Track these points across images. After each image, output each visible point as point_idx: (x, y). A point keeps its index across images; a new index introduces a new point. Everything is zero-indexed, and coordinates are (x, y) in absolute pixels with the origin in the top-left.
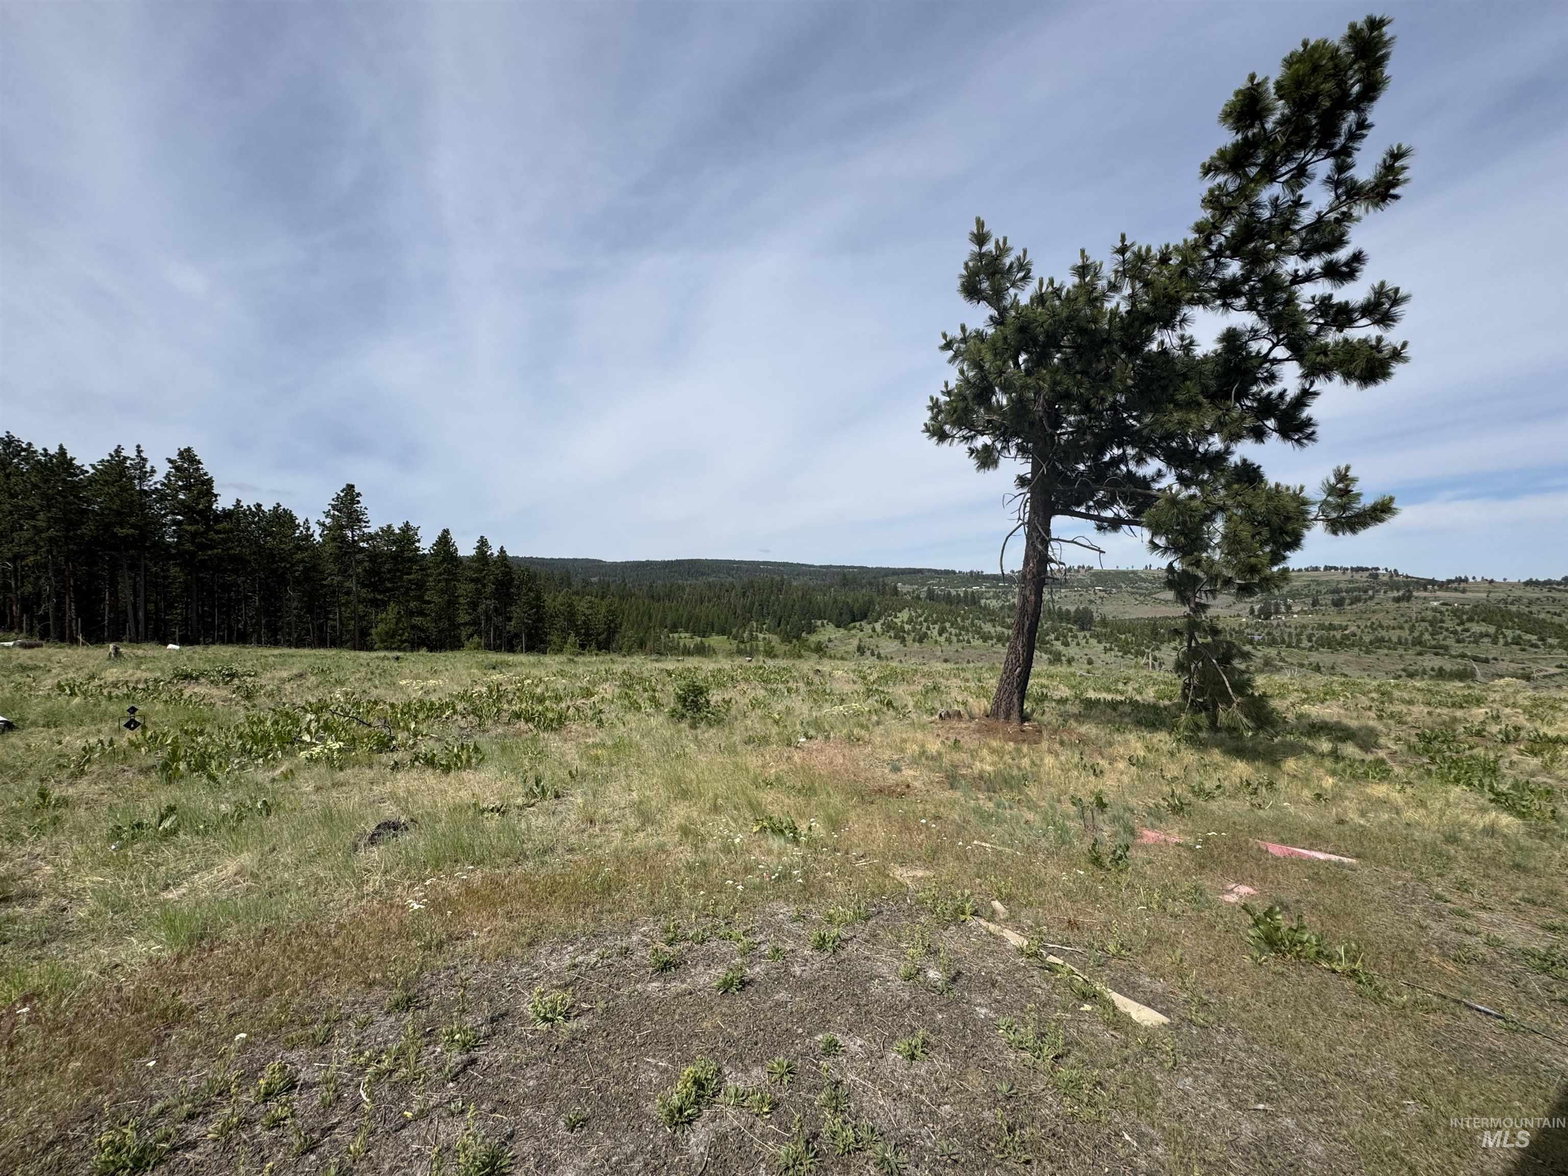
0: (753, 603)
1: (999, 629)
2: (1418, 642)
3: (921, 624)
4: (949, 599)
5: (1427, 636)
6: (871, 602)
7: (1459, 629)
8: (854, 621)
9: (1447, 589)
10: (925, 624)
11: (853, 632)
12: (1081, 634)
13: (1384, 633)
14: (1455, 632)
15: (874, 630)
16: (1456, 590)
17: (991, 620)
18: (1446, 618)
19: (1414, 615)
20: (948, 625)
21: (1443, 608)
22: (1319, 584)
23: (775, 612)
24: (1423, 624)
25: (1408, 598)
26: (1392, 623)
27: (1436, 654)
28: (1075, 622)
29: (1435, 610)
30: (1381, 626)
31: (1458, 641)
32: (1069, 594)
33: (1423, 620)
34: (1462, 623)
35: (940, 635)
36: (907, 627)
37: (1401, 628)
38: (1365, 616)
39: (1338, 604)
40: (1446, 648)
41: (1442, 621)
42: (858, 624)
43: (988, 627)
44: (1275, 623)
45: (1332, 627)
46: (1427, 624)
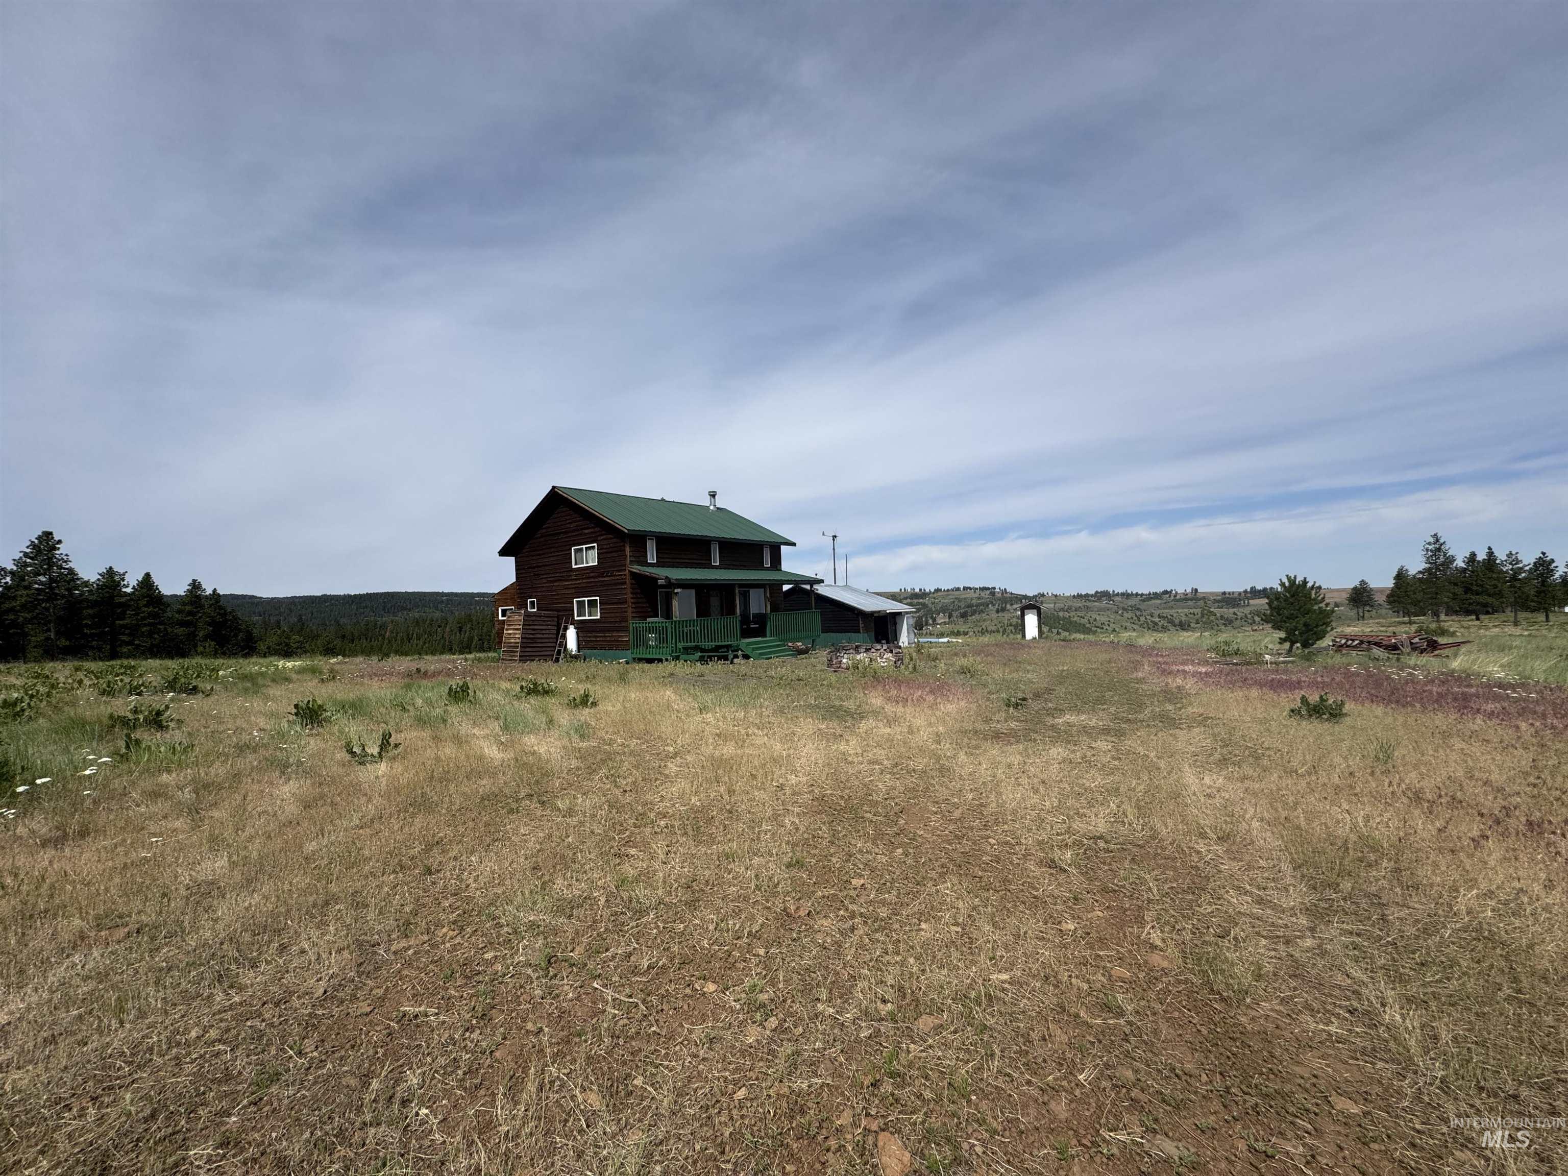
19: (1006, 622)
22: (960, 600)
25: (1003, 610)
26: (994, 628)
30: (987, 631)
33: (1011, 625)
38: (979, 624)
39: (964, 616)
46: (1012, 628)
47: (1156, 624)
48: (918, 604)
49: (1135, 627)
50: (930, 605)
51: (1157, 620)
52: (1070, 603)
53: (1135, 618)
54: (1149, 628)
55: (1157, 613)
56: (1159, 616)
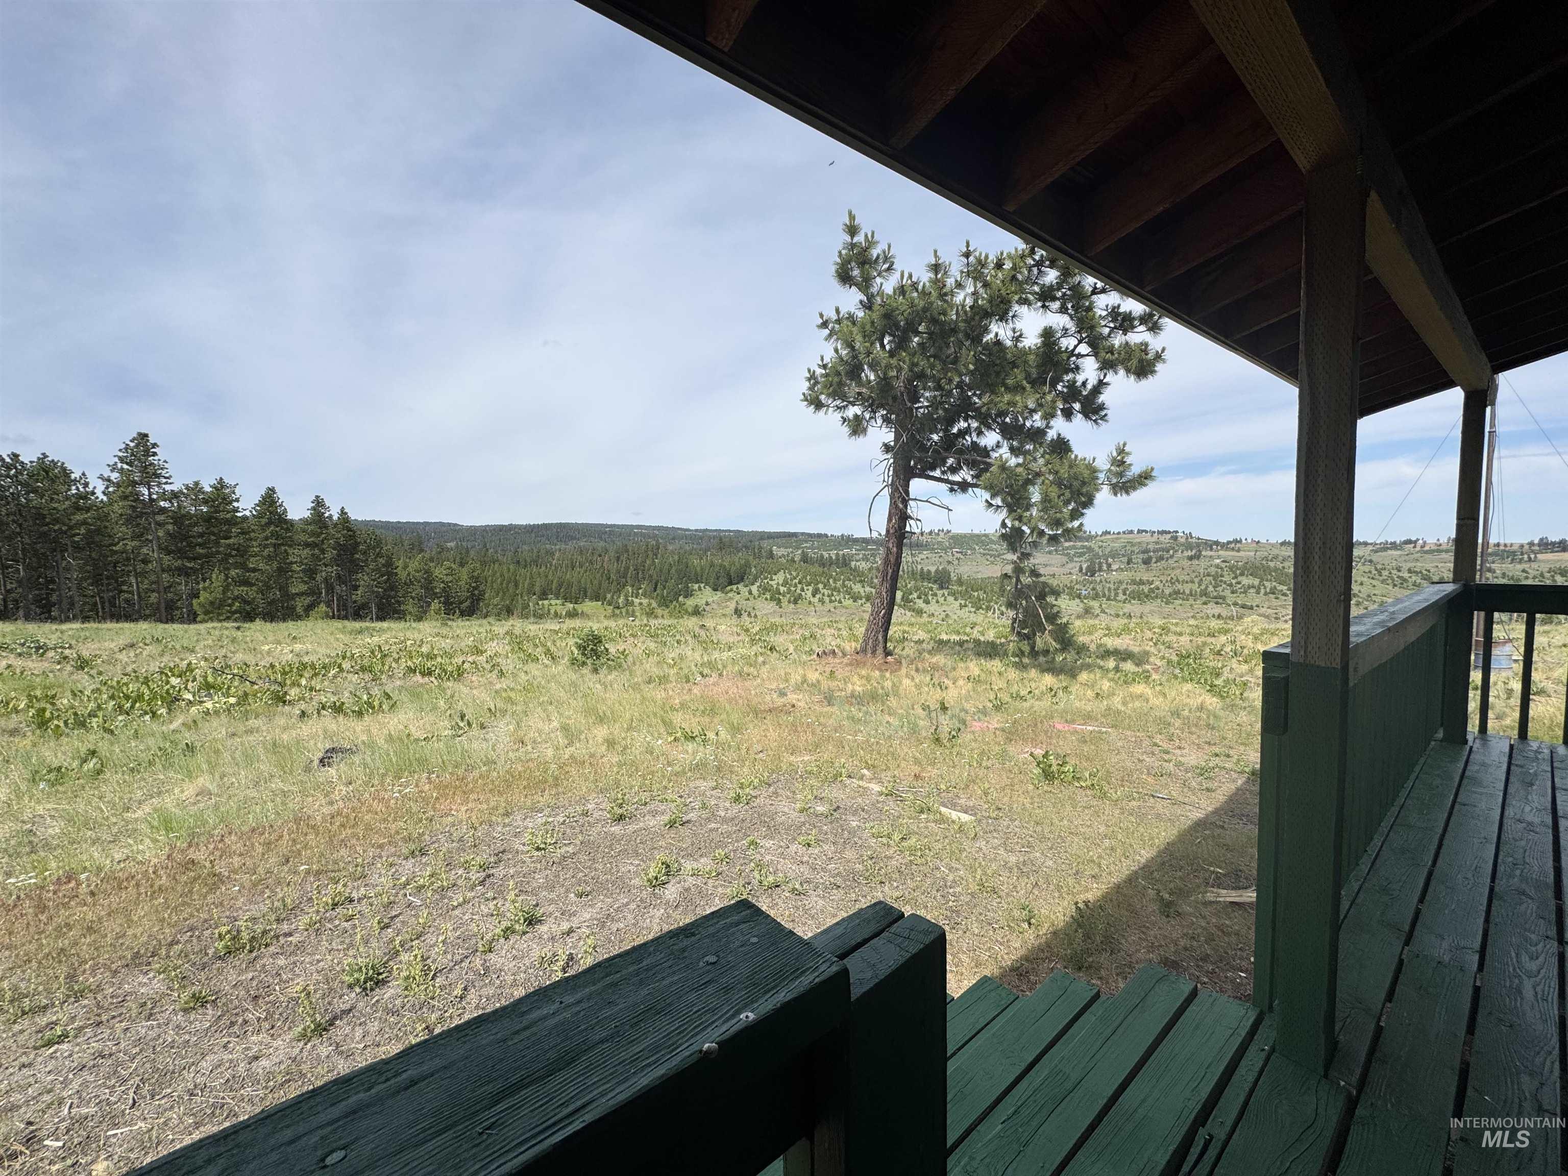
0: (627, 568)
1: (868, 589)
2: (1204, 593)
3: (796, 586)
4: (822, 562)
5: (1211, 588)
6: (747, 565)
7: (1234, 582)
8: (731, 583)
9: (1227, 549)
10: (799, 586)
11: (730, 595)
12: (940, 593)
13: (1180, 586)
14: (1231, 585)
15: (750, 593)
16: (1233, 549)
17: (861, 581)
18: (1225, 573)
19: (1202, 571)
20: (821, 586)
21: (1223, 565)
22: (1133, 545)
23: (651, 576)
24: (1208, 578)
25: (1197, 557)
26: (1187, 578)
27: (1217, 603)
28: (935, 582)
29: (1217, 566)
30: (1178, 581)
31: (1233, 592)
32: (929, 556)
33: (1209, 575)
34: (1236, 577)
35: (814, 596)
36: (782, 589)
37: (1193, 582)
38: (1167, 572)
39: (1146, 562)
40: (1224, 598)
41: (1222, 576)
42: (734, 587)
43: (857, 588)
44: (1098, 579)
45: (1141, 582)
46: (1211, 578)
47: (1405, 580)
48: (1083, 547)
49: (1374, 582)
50: (1097, 549)
51: (1406, 575)
52: (1275, 552)
53: (1374, 572)
54: (1395, 585)
55: (1406, 566)
56: (1410, 571)
